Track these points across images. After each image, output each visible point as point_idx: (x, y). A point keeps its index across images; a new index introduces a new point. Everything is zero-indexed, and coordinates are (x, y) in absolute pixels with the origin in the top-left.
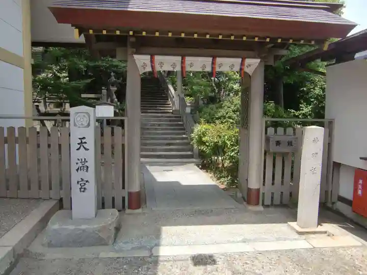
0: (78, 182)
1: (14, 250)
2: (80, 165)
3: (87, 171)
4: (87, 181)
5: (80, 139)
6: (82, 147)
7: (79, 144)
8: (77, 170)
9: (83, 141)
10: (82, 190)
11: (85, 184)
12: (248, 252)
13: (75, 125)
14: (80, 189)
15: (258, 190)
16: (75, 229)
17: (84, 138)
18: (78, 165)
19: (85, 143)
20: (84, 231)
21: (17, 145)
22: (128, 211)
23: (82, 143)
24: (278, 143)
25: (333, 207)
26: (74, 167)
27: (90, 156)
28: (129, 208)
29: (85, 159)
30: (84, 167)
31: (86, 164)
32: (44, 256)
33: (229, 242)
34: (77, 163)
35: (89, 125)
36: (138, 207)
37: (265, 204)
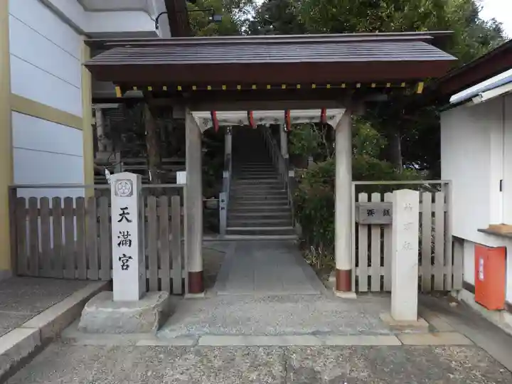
0: (120, 259)
1: (40, 331)
2: (122, 238)
3: (130, 246)
4: (130, 258)
5: (121, 209)
6: (124, 219)
7: (120, 215)
8: (119, 244)
9: (126, 211)
10: (125, 267)
11: (127, 260)
12: (313, 346)
13: (116, 194)
14: (123, 266)
15: (349, 272)
16: (112, 312)
17: (126, 208)
18: (120, 239)
19: (128, 214)
20: (123, 313)
21: (63, 217)
22: (188, 295)
23: (124, 214)
24: (370, 212)
25: (457, 297)
26: (115, 241)
27: (133, 228)
28: (191, 291)
29: (128, 232)
30: (126, 242)
31: (129, 238)
32: (75, 342)
33: (295, 334)
34: (119, 237)
35: (131, 194)
36: (201, 290)
37: (360, 290)
